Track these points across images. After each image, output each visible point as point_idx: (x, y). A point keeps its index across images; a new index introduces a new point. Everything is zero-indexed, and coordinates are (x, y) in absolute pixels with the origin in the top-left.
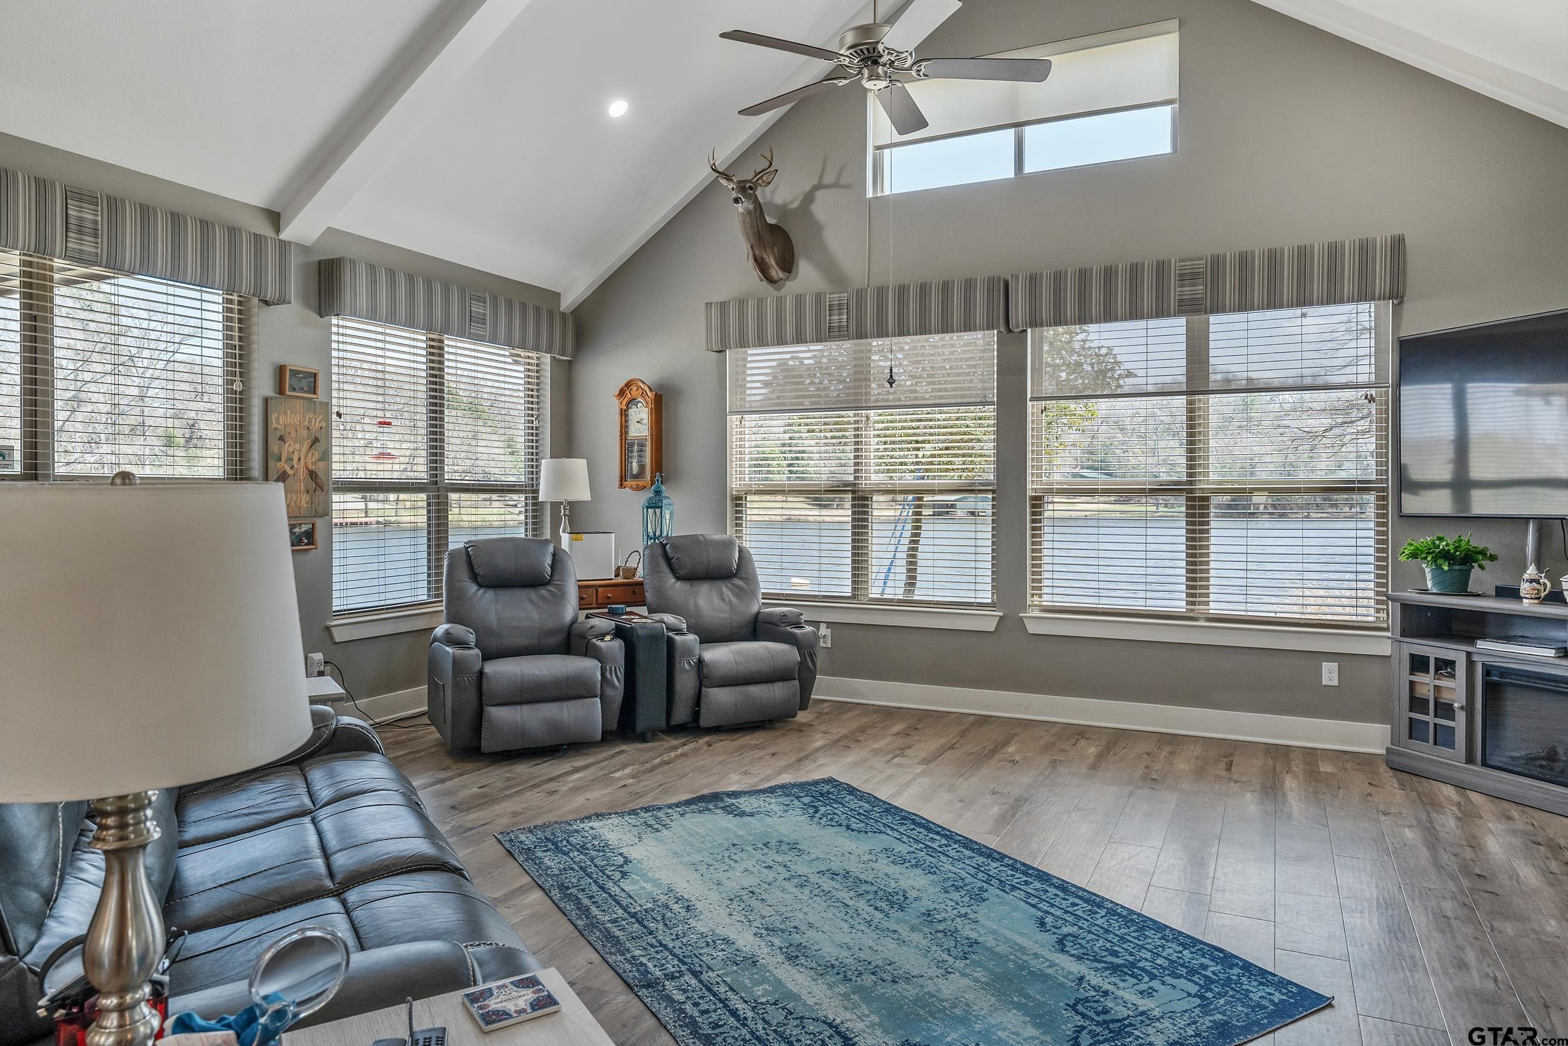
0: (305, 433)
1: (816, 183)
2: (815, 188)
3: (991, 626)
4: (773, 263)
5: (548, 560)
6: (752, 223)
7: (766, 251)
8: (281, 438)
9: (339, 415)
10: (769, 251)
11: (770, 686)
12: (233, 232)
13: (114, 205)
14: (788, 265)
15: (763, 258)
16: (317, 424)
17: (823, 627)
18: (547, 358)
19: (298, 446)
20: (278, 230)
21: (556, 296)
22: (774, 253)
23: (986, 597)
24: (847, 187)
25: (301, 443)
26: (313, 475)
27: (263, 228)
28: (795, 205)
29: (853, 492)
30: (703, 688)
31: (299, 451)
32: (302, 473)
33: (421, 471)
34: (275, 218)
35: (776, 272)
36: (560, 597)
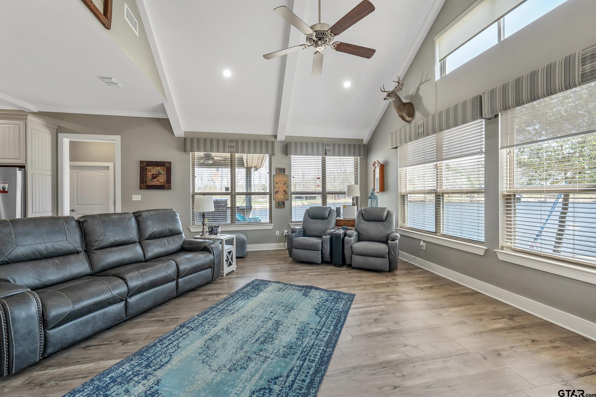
0: (283, 182)
1: (420, 83)
2: (420, 85)
3: (482, 253)
4: (405, 115)
5: (328, 213)
6: (395, 105)
7: (402, 112)
8: (277, 183)
9: (293, 177)
10: (403, 112)
11: (376, 258)
12: (267, 142)
13: (237, 141)
14: (411, 114)
15: (402, 115)
16: (285, 180)
17: (422, 242)
18: (359, 158)
19: (281, 185)
20: (276, 139)
21: (362, 140)
22: (405, 112)
23: (483, 239)
24: (429, 80)
25: (281, 184)
26: (285, 191)
27: (273, 139)
28: (414, 93)
29: (436, 193)
30: (353, 255)
31: (281, 186)
32: (282, 190)
33: (320, 189)
34: (275, 137)
35: (408, 119)
36: (329, 222)
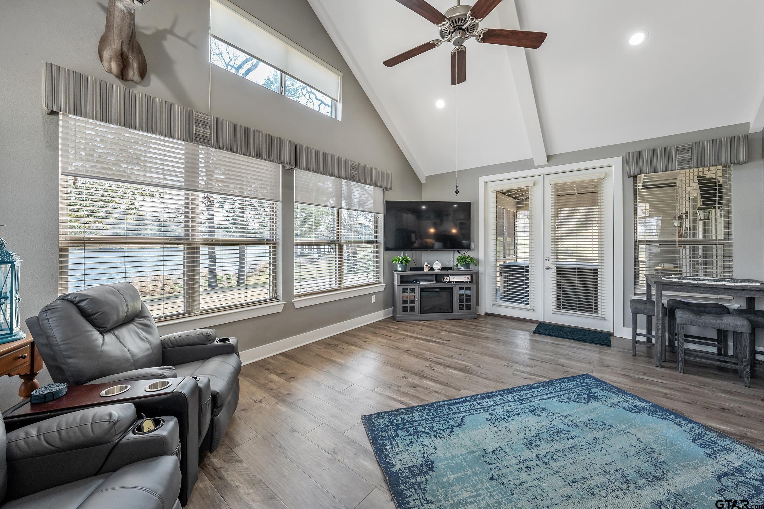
3: (280, 309)
14: (143, 72)
29: (186, 244)
